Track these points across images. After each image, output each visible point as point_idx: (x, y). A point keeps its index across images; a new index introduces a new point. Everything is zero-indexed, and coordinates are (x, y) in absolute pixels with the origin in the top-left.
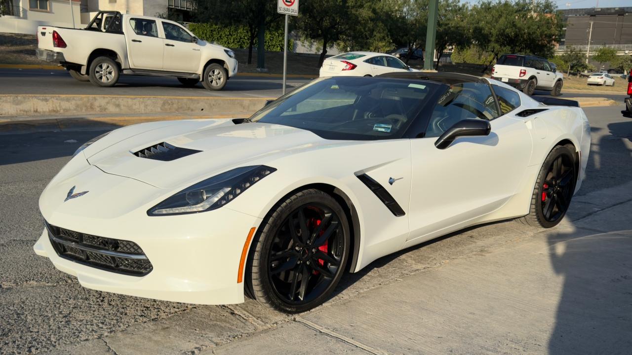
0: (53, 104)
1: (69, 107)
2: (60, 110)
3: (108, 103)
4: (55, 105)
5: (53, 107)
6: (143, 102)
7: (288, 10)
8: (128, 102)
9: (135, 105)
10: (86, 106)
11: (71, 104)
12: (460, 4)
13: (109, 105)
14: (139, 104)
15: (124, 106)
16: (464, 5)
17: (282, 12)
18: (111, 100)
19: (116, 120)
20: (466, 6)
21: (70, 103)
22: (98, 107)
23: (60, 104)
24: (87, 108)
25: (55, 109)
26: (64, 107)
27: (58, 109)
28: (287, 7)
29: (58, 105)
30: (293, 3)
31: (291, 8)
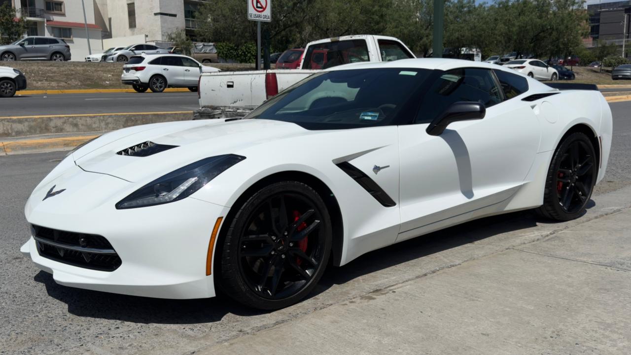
0: (4, 127)
1: (22, 129)
2: (12, 132)
3: (64, 123)
4: (6, 128)
5: (4, 130)
6: (103, 120)
7: (259, 16)
8: (86, 120)
9: (95, 123)
10: (40, 127)
11: (24, 125)
12: (477, 4)
13: (65, 125)
14: (99, 122)
15: (82, 125)
16: (481, 6)
17: (253, 18)
18: (68, 120)
19: (69, 140)
20: (483, 6)
21: (22, 125)
22: (54, 128)
23: (11, 125)
24: (42, 129)
25: (6, 132)
26: (16, 130)
27: (10, 131)
28: (258, 13)
29: (9, 127)
30: (264, 9)
31: (263, 14)
